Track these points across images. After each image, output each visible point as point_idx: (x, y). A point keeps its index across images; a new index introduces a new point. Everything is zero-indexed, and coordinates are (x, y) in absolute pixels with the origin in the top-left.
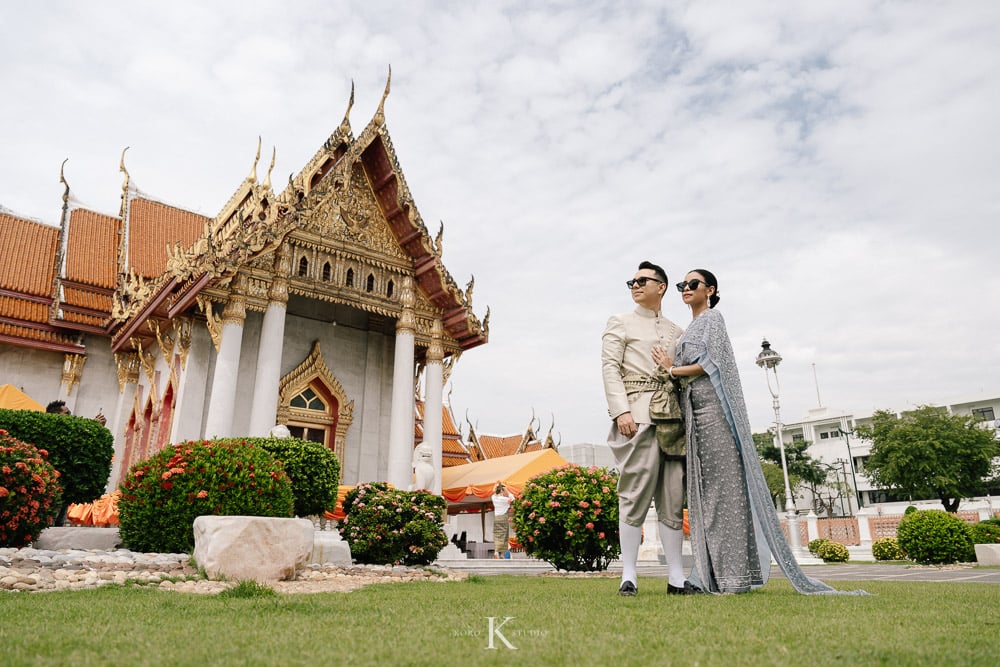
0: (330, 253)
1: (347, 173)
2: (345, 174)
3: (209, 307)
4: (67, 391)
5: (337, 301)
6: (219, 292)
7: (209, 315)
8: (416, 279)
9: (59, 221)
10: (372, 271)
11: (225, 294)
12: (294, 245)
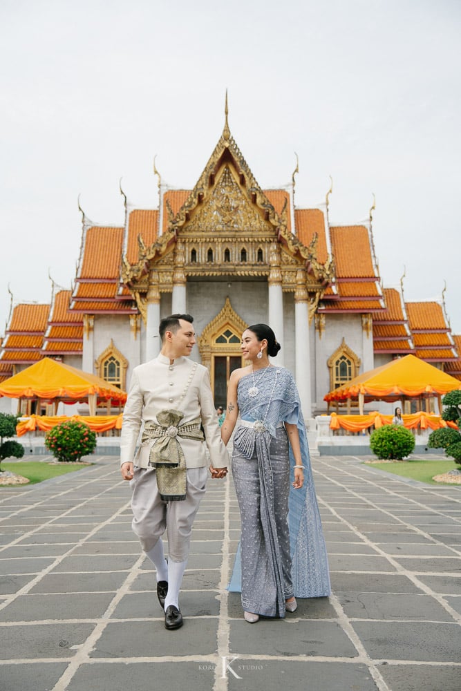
0: (210, 242)
1: (206, 185)
2: (204, 186)
3: (138, 295)
4: (134, 337)
5: (219, 274)
6: (142, 286)
7: (138, 300)
9: (124, 222)
10: (244, 246)
11: (146, 286)
12: (184, 243)
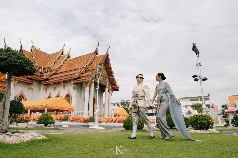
8: (109, 79)
10: (103, 77)
